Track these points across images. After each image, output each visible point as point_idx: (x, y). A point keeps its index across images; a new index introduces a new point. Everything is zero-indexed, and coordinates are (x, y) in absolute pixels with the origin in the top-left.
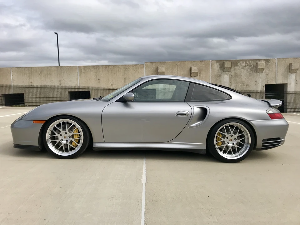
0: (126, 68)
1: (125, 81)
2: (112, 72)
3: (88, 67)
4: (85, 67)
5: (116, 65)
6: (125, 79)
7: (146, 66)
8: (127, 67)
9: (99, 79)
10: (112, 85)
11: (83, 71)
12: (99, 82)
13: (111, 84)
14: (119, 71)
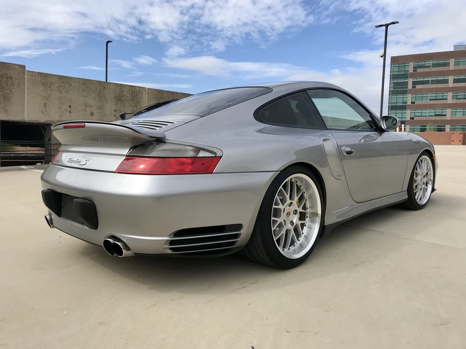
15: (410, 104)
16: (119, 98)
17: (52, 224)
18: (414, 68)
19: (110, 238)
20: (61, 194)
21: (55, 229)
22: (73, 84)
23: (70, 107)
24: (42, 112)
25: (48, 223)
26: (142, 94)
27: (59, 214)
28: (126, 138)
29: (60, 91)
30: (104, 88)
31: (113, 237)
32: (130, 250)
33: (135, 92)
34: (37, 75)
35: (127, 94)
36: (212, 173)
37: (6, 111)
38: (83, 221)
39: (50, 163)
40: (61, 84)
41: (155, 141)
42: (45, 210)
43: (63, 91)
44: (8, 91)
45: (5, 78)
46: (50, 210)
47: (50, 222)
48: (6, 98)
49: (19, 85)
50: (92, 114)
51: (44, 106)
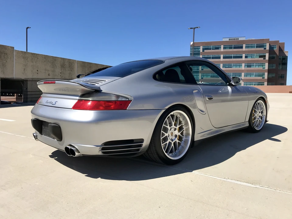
15: (201, 70)
16: (63, 66)
17: (37, 138)
18: (203, 49)
19: (69, 146)
20: (42, 121)
21: (39, 141)
22: (39, 58)
23: (37, 70)
24: (23, 73)
25: (35, 138)
26: (74, 64)
27: (41, 133)
28: (78, 90)
29: (32, 62)
30: (55, 60)
31: (70, 145)
32: (80, 153)
33: (71, 63)
34: (20, 53)
35: (67, 63)
36: (126, 110)
37: (4, 73)
38: (54, 136)
39: (36, 104)
40: (33, 58)
41: (95, 91)
42: (34, 130)
43: (34, 62)
44: (5, 62)
45: (3, 54)
46: (36, 130)
47: (36, 137)
48: (4, 65)
49: (11, 58)
50: (49, 75)
51: (24, 70)
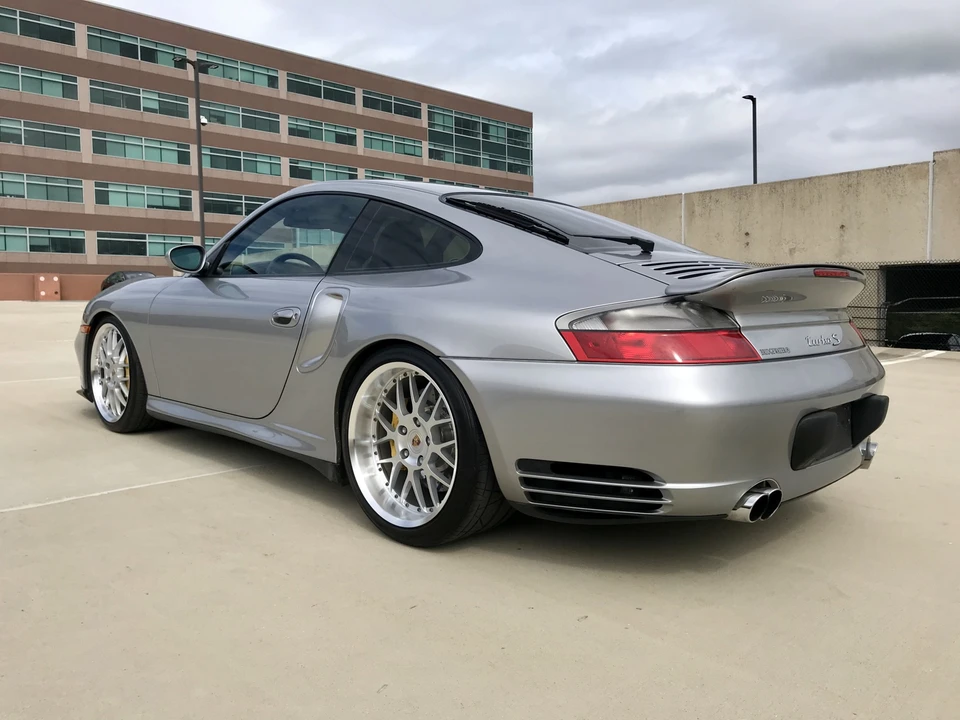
0: (849, 186)
1: (842, 236)
2: (794, 205)
3: (713, 194)
4: (705, 194)
5: (810, 178)
6: (842, 226)
7: (937, 170)
8: (853, 180)
9: (747, 234)
10: (792, 251)
11: (698, 209)
12: (748, 244)
13: (787, 251)
14: (820, 197)
